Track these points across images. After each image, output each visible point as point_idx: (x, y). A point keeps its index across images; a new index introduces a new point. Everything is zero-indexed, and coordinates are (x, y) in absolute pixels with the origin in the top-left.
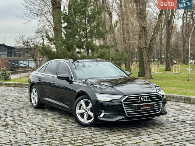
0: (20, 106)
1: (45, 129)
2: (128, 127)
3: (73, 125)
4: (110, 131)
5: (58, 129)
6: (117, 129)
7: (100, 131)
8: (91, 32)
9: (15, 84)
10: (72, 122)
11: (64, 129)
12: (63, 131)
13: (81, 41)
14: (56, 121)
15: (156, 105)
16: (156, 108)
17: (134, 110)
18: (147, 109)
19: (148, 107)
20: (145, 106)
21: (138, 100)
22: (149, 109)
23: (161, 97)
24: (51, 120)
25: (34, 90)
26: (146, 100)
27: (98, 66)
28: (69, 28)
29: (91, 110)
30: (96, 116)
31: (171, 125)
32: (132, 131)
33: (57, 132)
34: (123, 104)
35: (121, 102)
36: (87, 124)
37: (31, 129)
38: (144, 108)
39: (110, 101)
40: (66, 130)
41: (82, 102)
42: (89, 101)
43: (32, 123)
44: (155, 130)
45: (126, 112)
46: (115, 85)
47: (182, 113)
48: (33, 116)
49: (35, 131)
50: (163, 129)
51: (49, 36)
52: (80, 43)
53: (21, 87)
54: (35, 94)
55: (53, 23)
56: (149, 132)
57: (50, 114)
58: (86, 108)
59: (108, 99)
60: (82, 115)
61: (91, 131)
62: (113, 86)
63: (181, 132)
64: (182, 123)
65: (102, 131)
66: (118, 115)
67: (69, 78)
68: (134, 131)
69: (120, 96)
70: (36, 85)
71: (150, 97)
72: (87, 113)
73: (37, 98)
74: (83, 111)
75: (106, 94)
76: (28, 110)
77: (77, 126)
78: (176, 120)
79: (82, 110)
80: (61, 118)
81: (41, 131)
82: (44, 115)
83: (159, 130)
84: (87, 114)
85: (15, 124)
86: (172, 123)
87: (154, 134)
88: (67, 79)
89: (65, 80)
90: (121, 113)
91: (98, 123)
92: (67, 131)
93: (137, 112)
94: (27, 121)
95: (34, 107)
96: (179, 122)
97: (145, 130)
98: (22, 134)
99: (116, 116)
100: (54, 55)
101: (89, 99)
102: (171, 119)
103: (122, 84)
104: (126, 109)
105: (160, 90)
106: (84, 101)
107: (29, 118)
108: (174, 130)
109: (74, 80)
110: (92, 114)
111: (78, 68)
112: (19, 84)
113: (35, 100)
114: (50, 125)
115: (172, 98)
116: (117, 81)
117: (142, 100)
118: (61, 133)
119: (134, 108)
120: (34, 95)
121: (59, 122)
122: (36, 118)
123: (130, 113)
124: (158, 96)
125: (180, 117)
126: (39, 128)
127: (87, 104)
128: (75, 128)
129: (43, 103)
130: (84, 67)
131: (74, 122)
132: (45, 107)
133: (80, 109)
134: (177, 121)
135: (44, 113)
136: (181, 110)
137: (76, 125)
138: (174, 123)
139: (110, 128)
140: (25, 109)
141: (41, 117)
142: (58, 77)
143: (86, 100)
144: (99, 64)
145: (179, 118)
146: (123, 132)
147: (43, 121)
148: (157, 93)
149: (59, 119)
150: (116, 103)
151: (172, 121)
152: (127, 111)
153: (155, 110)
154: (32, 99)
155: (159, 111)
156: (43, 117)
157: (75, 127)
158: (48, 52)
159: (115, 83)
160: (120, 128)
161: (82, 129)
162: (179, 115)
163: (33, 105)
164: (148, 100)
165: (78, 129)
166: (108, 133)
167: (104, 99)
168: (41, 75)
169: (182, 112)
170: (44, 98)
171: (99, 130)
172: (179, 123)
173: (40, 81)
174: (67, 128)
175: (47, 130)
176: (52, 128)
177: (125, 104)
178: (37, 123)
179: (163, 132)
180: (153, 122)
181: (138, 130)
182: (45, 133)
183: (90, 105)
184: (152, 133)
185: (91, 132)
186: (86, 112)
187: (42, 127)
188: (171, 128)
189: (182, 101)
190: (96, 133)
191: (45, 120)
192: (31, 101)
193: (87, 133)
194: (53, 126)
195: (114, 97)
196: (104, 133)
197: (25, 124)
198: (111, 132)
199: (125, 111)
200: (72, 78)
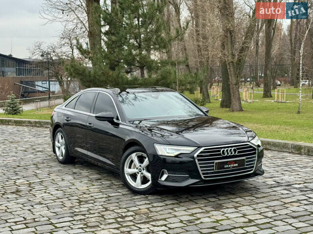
0: (38, 160)
1: (77, 198)
2: (204, 194)
3: (119, 192)
4: (177, 202)
5: (96, 199)
6: (187, 198)
7: (161, 202)
8: (148, 40)
9: (29, 122)
10: (117, 186)
11: (106, 197)
12: (104, 202)
13: (131, 54)
14: (93, 185)
15: (247, 162)
16: (247, 165)
17: (213, 170)
18: (234, 167)
19: (235, 165)
20: (231, 162)
21: (220, 154)
22: (236, 167)
23: (254, 149)
24: (87, 183)
25: (59, 136)
26: (231, 153)
27: (159, 99)
28: (113, 34)
29: (148, 169)
30: (155, 178)
31: (270, 190)
32: (210, 201)
33: (96, 204)
34: (196, 161)
35: (193, 158)
36: (141, 190)
37: (56, 198)
38: (229, 166)
39: (177, 156)
40: (109, 200)
41: (134, 157)
42: (145, 155)
43: (57, 188)
44: (245, 200)
45: (201, 173)
46: (185, 130)
47: (287, 171)
48: (58, 177)
49: (62, 202)
50: (257, 198)
51: (81, 47)
52: (130, 58)
53: (38, 127)
54: (61, 141)
55: (87, 25)
56: (237, 202)
57: (85, 172)
58: (140, 166)
59: (173, 153)
60: (134, 176)
61: (148, 202)
62: (182, 132)
63: (285, 203)
64: (287, 188)
65: (165, 201)
66: (189, 177)
67: (113, 118)
68: (214, 202)
69: (192, 149)
70: (62, 128)
71: (238, 149)
72: (142, 173)
73: (64, 147)
74: (135, 171)
75: (171, 145)
76: (51, 167)
77: (126, 193)
78: (278, 182)
79: (134, 168)
80: (101, 179)
81: (70, 201)
82: (75, 175)
83: (252, 200)
84: (142, 175)
85: (31, 190)
86: (271, 187)
87: (243, 205)
88: (110, 120)
89: (108, 121)
90: (194, 173)
91: (158, 189)
92: (110, 202)
93: (218, 172)
94: (49, 185)
95: (59, 161)
96: (282, 186)
97: (229, 199)
98: (41, 206)
99: (186, 179)
100: (90, 76)
101: (144, 151)
102: (270, 182)
103: (195, 127)
104: (201, 167)
105: (254, 137)
106: (136, 155)
107: (53, 179)
108: (274, 200)
109: (121, 121)
110: (149, 175)
111: (127, 101)
112: (36, 122)
113: (62, 150)
114: (84, 191)
115: (273, 145)
116: (188, 123)
117: (226, 154)
118: (102, 205)
119: (213, 166)
120: (59, 142)
121: (99, 186)
122: (63, 180)
123: (207, 173)
124: (251, 147)
125: (284, 177)
126: (68, 196)
127: (141, 159)
128: (123, 197)
129: (73, 155)
130: (135, 100)
131: (121, 186)
132: (76, 160)
133: (130, 167)
134: (279, 184)
135: (75, 170)
136: (286, 165)
137: (125, 191)
138: (275, 187)
139: (177, 196)
140: (45, 165)
141: (70, 177)
142: (96, 117)
143: (140, 154)
144: (160, 97)
145: (282, 180)
146: (197, 203)
147: (74, 184)
148: (249, 142)
149: (99, 181)
150: (184, 159)
151: (272, 185)
152: (202, 171)
153: (246, 168)
154: (57, 149)
155: (252, 170)
156: (74, 178)
157: (123, 195)
158: (80, 72)
159: (184, 126)
160: (192, 196)
161: (134, 198)
162: (282, 174)
163: (57, 158)
164: (235, 153)
165: (127, 199)
166: (174, 204)
167: (168, 153)
168: (69, 112)
169: (287, 169)
170: (76, 148)
171: (161, 200)
172: (282, 188)
173: (69, 122)
174: (111, 197)
175: (80, 200)
176: (88, 196)
177: (199, 160)
178: (65, 189)
179: (258, 203)
180: (242, 186)
181: (220, 200)
182: (78, 204)
183: (146, 162)
184: (240, 204)
185: (147, 204)
186: (140, 172)
187: (72, 195)
188: (271, 195)
189: (288, 151)
190: (155, 205)
191: (77, 183)
192: (54, 151)
193: (142, 204)
194: (88, 194)
195: (183, 150)
196: (167, 205)
197: (46, 189)
198: (177, 204)
199: (200, 171)
200: (118, 119)
